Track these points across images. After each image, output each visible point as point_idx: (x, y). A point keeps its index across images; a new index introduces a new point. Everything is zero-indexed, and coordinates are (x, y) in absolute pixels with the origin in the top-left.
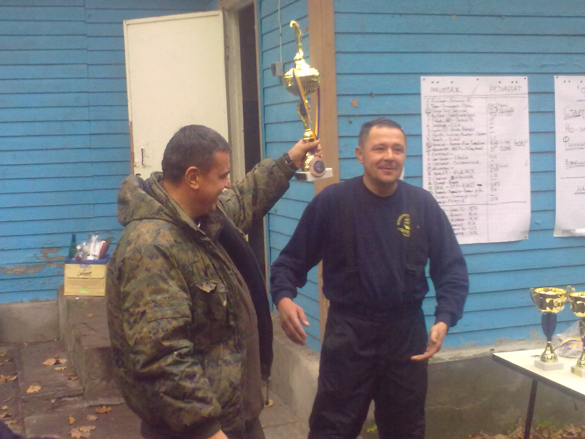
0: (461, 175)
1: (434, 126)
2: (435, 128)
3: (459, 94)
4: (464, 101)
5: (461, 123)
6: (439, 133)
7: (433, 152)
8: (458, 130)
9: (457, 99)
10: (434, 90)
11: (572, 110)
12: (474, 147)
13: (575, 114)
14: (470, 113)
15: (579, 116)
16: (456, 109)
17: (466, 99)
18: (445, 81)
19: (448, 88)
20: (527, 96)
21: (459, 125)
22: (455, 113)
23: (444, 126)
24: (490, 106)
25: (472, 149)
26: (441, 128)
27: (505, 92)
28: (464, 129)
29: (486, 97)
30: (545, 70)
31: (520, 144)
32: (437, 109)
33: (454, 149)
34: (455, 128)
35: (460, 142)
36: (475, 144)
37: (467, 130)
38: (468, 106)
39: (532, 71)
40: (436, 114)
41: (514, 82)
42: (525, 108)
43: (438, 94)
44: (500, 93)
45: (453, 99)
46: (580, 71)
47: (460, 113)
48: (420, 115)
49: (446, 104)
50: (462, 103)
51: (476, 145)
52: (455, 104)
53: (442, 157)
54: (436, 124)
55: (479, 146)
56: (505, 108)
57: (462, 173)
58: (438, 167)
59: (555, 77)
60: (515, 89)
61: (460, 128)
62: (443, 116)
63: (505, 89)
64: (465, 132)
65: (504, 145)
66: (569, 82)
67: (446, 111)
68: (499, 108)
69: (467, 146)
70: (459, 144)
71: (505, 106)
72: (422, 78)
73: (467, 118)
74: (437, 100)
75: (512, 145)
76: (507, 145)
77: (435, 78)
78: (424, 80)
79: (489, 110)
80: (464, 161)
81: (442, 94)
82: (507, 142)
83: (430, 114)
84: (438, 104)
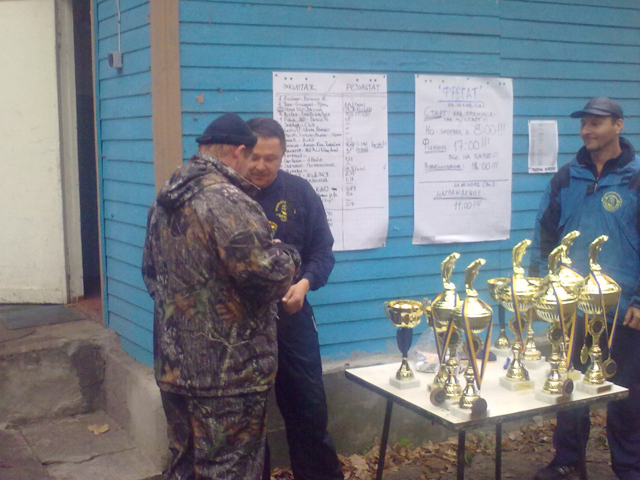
0: (315, 178)
1: (287, 125)
3: (313, 91)
4: (319, 99)
5: (316, 123)
6: (292, 133)
8: (313, 130)
9: (312, 97)
10: (287, 86)
11: (433, 111)
12: (329, 148)
13: (436, 116)
14: (324, 113)
15: (440, 117)
16: (310, 107)
17: (321, 98)
18: (299, 77)
19: (303, 85)
20: (386, 95)
21: (313, 125)
22: (309, 112)
23: (298, 125)
24: (347, 105)
25: (327, 151)
26: (294, 128)
27: (363, 91)
28: (318, 129)
29: (343, 96)
30: (404, 68)
31: (380, 146)
32: (290, 107)
33: (307, 150)
34: (308, 128)
35: (315, 143)
36: (330, 145)
37: (322, 130)
38: (324, 105)
39: (391, 69)
40: (288, 113)
41: (373, 80)
42: (384, 108)
43: (291, 91)
44: (358, 92)
45: (307, 97)
46: (441, 70)
47: (314, 113)
48: (272, 113)
49: (300, 102)
50: (317, 101)
51: (331, 147)
52: (310, 102)
53: (295, 159)
54: (288, 123)
55: (334, 148)
56: (362, 108)
57: (315, 176)
59: (416, 75)
60: (374, 88)
61: (315, 128)
62: (296, 115)
63: (363, 87)
64: (320, 133)
65: (360, 147)
66: (431, 81)
67: (300, 110)
68: (356, 107)
69: (322, 147)
70: (313, 145)
71: (363, 105)
72: (274, 73)
73: (322, 117)
74: (290, 97)
75: (369, 146)
76: (364, 147)
77: (288, 74)
78: (276, 75)
79: (345, 109)
80: (319, 163)
81: (296, 91)
82: (364, 144)
83: (283, 113)
84: (291, 102)
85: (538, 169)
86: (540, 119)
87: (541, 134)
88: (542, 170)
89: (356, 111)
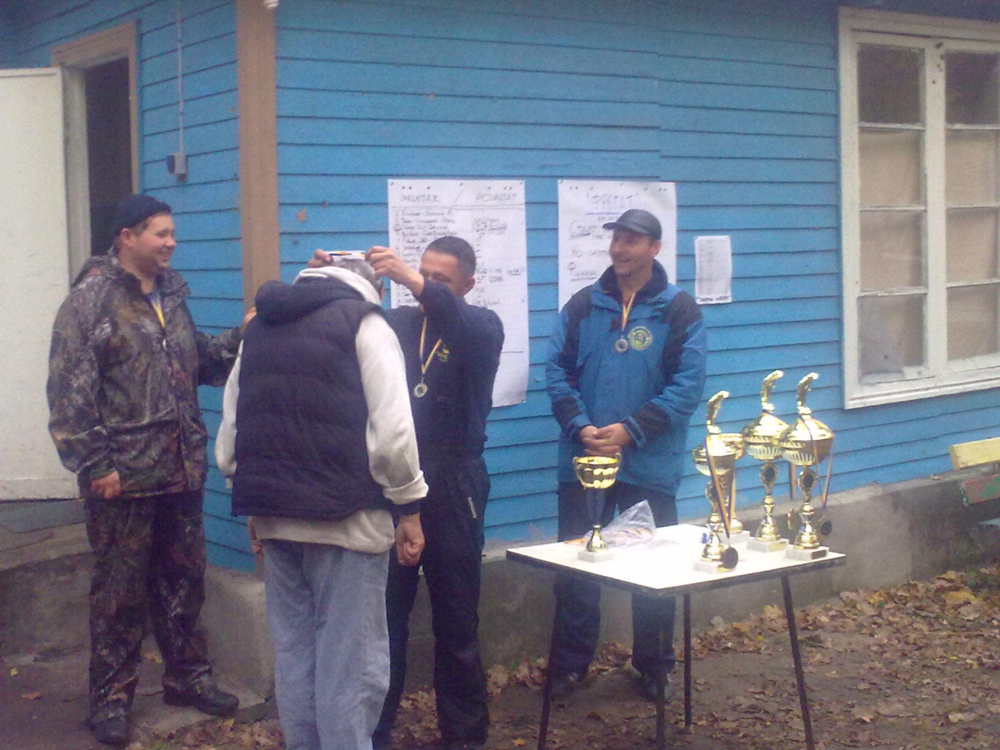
1: (406, 248)
2: (407, 252)
3: (436, 204)
4: (443, 214)
6: (411, 257)
9: (434, 212)
10: (406, 198)
11: (579, 227)
13: (584, 232)
15: (589, 234)
16: (433, 224)
17: (446, 211)
18: (419, 186)
19: (424, 196)
20: (524, 207)
22: (432, 230)
23: (418, 248)
24: (477, 221)
26: (414, 251)
27: (496, 202)
29: (472, 208)
30: (546, 172)
31: (516, 272)
32: (409, 225)
38: (450, 221)
39: (530, 173)
40: (407, 232)
41: (508, 188)
42: (521, 224)
43: (410, 204)
44: (491, 203)
45: (431, 211)
46: (590, 173)
48: (387, 232)
49: (421, 218)
50: (442, 216)
54: (407, 245)
56: (495, 225)
59: (559, 181)
60: (508, 198)
63: (496, 197)
65: (495, 274)
66: (577, 188)
67: (420, 228)
68: (487, 223)
71: (496, 220)
72: (390, 181)
74: (409, 212)
75: (504, 274)
76: (498, 275)
77: (407, 182)
78: (392, 184)
79: (475, 226)
81: (416, 204)
82: (499, 271)
83: (400, 232)
84: (410, 218)
85: (707, 299)
86: (711, 235)
87: (710, 254)
88: (711, 300)
89: (488, 228)
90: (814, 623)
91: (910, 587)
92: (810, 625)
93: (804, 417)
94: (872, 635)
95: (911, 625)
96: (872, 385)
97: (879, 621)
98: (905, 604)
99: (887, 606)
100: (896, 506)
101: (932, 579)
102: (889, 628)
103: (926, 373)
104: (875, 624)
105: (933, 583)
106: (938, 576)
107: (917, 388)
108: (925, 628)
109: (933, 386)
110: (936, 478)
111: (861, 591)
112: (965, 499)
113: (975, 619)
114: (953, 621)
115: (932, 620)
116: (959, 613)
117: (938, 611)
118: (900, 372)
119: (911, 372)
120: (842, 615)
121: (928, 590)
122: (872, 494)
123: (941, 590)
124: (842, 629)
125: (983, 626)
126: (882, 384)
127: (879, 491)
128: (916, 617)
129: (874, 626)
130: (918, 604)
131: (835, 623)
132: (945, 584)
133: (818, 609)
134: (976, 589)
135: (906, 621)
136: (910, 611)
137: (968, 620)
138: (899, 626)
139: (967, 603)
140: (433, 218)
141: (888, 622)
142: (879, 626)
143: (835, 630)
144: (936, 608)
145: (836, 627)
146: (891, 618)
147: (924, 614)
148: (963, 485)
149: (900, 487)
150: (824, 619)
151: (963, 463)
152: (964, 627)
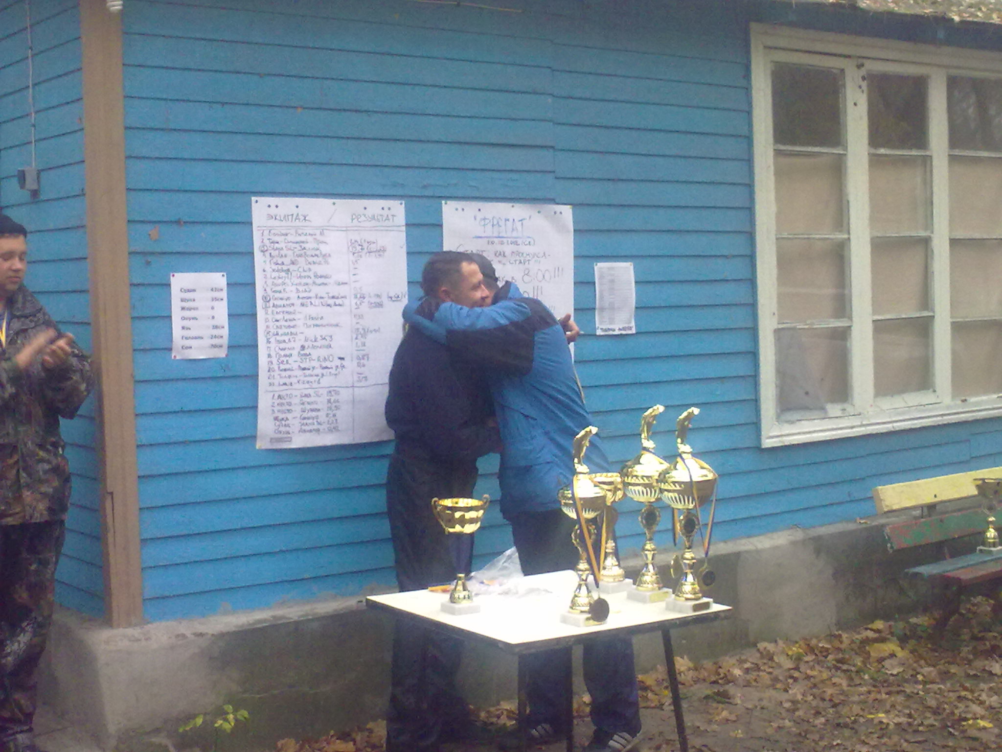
0: (315, 344)
1: (274, 270)
2: (275, 274)
3: (307, 223)
4: (315, 235)
5: (312, 267)
6: (280, 281)
7: (274, 309)
8: (309, 277)
9: (305, 232)
10: (270, 217)
12: (331, 302)
14: (323, 253)
16: (303, 245)
17: (318, 232)
18: (287, 205)
19: (292, 215)
20: (404, 229)
21: (310, 270)
22: (302, 252)
23: (288, 270)
24: (353, 243)
25: (329, 305)
26: (283, 274)
27: (373, 223)
28: (316, 276)
29: (346, 229)
30: (429, 192)
31: (397, 298)
32: (276, 245)
33: (302, 305)
34: (303, 274)
35: (312, 294)
36: (333, 297)
37: (321, 277)
38: (322, 242)
39: (411, 193)
40: (274, 253)
41: (386, 209)
42: (401, 247)
43: (277, 223)
44: (368, 224)
45: (300, 232)
46: (477, 194)
47: (309, 253)
48: (252, 254)
49: (289, 238)
50: (314, 237)
51: (335, 300)
53: (287, 317)
54: (275, 267)
55: (338, 302)
56: (373, 247)
57: (315, 341)
58: (280, 332)
59: (443, 202)
60: (387, 219)
61: (311, 274)
62: (286, 256)
63: (373, 218)
64: (319, 281)
65: (373, 300)
66: (463, 210)
67: (290, 249)
68: (365, 245)
69: (322, 300)
70: (310, 298)
71: (374, 243)
72: (254, 199)
73: (320, 259)
74: (276, 232)
75: (385, 300)
76: (378, 300)
77: (273, 200)
78: (257, 202)
79: (351, 248)
80: (319, 322)
81: (284, 223)
82: (378, 296)
83: (267, 254)
84: (276, 239)
85: (609, 329)
86: (612, 261)
87: (612, 281)
88: (614, 330)
89: (366, 250)
90: (726, 676)
91: (831, 637)
92: (721, 679)
93: (684, 456)
94: (786, 691)
95: (830, 679)
96: (792, 422)
97: (796, 674)
98: (826, 657)
99: (806, 659)
100: (818, 552)
101: (858, 630)
102: (806, 682)
103: (850, 409)
104: (791, 677)
105: (859, 633)
106: (865, 626)
107: (840, 426)
108: (844, 683)
109: (859, 424)
110: (862, 521)
111: (780, 643)
112: (889, 545)
113: (898, 673)
114: (875, 676)
115: (853, 675)
116: (883, 666)
117: (859, 664)
118: (823, 409)
119: (834, 409)
120: (757, 668)
121: (853, 642)
122: (792, 538)
123: (866, 641)
124: (754, 684)
125: (907, 681)
126: (803, 422)
127: (799, 535)
128: (836, 671)
129: (791, 681)
130: (840, 656)
131: (748, 677)
132: (870, 634)
133: (733, 661)
134: (903, 640)
135: (825, 675)
136: (829, 665)
137: (892, 675)
138: (817, 680)
139: (893, 655)
140: (303, 238)
141: (804, 676)
142: (796, 680)
143: (748, 684)
144: (858, 661)
145: (748, 681)
146: (809, 672)
147: (845, 667)
148: (887, 530)
149: (823, 531)
150: (737, 672)
151: (887, 506)
152: (885, 681)
